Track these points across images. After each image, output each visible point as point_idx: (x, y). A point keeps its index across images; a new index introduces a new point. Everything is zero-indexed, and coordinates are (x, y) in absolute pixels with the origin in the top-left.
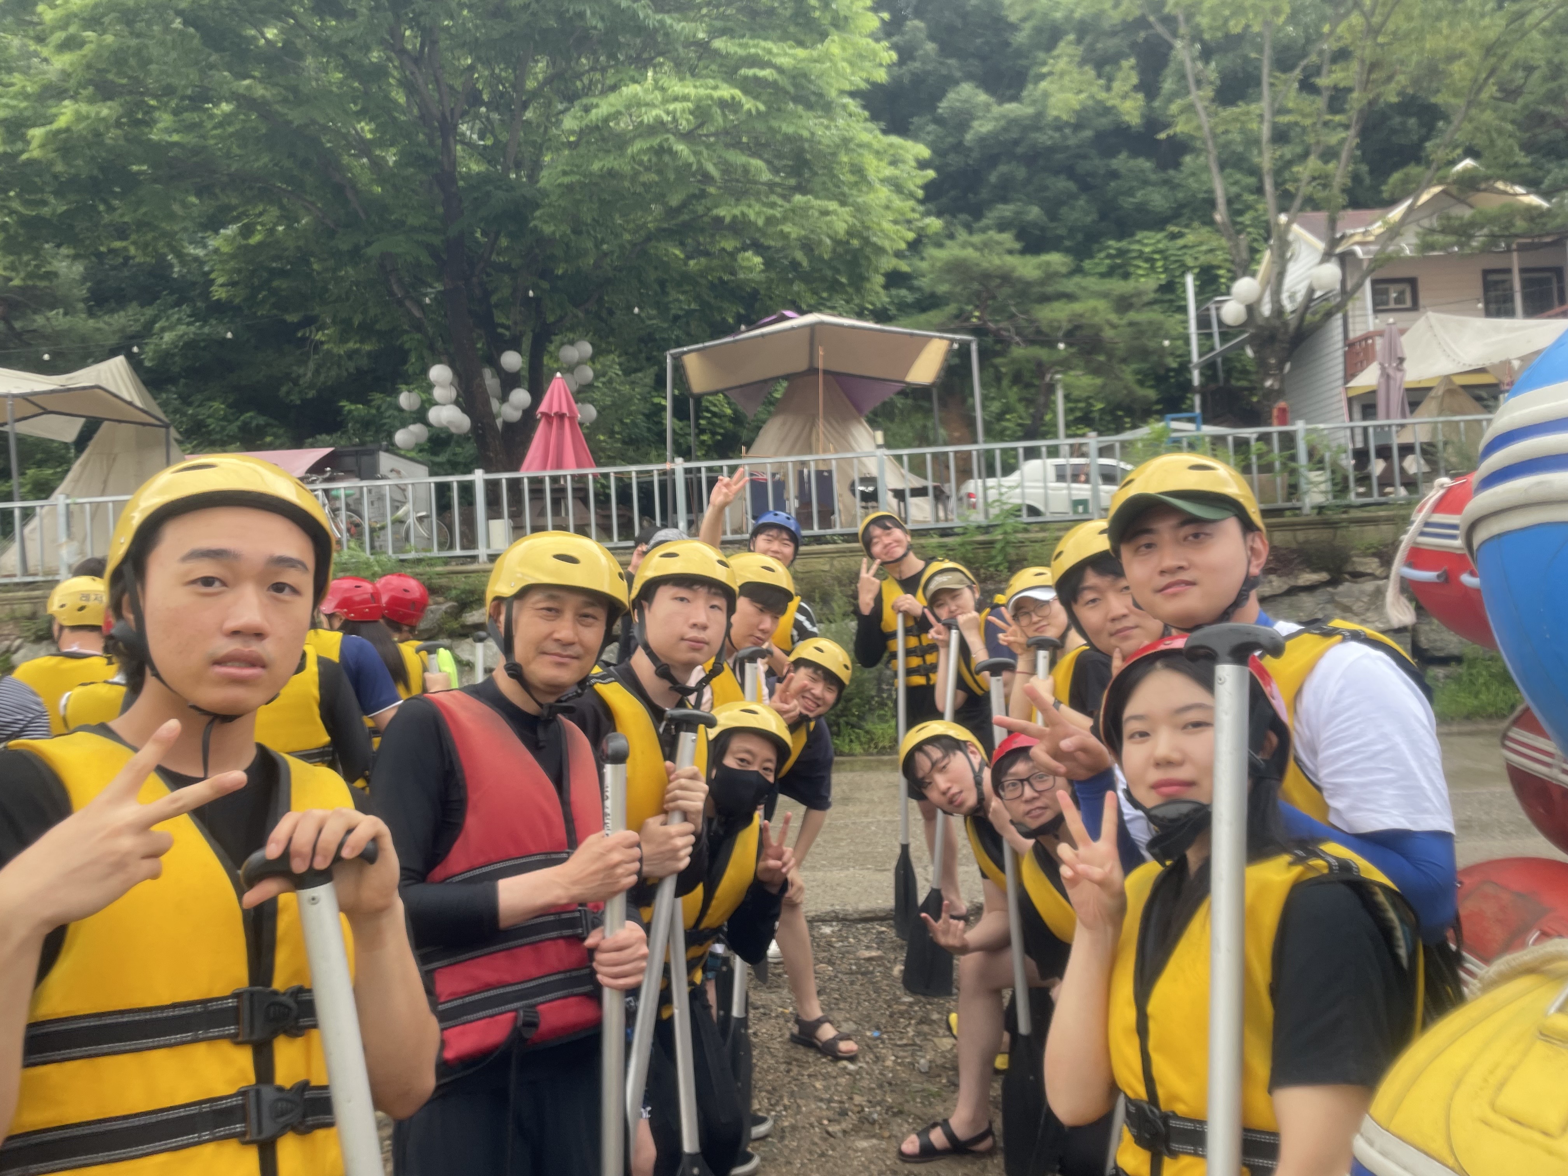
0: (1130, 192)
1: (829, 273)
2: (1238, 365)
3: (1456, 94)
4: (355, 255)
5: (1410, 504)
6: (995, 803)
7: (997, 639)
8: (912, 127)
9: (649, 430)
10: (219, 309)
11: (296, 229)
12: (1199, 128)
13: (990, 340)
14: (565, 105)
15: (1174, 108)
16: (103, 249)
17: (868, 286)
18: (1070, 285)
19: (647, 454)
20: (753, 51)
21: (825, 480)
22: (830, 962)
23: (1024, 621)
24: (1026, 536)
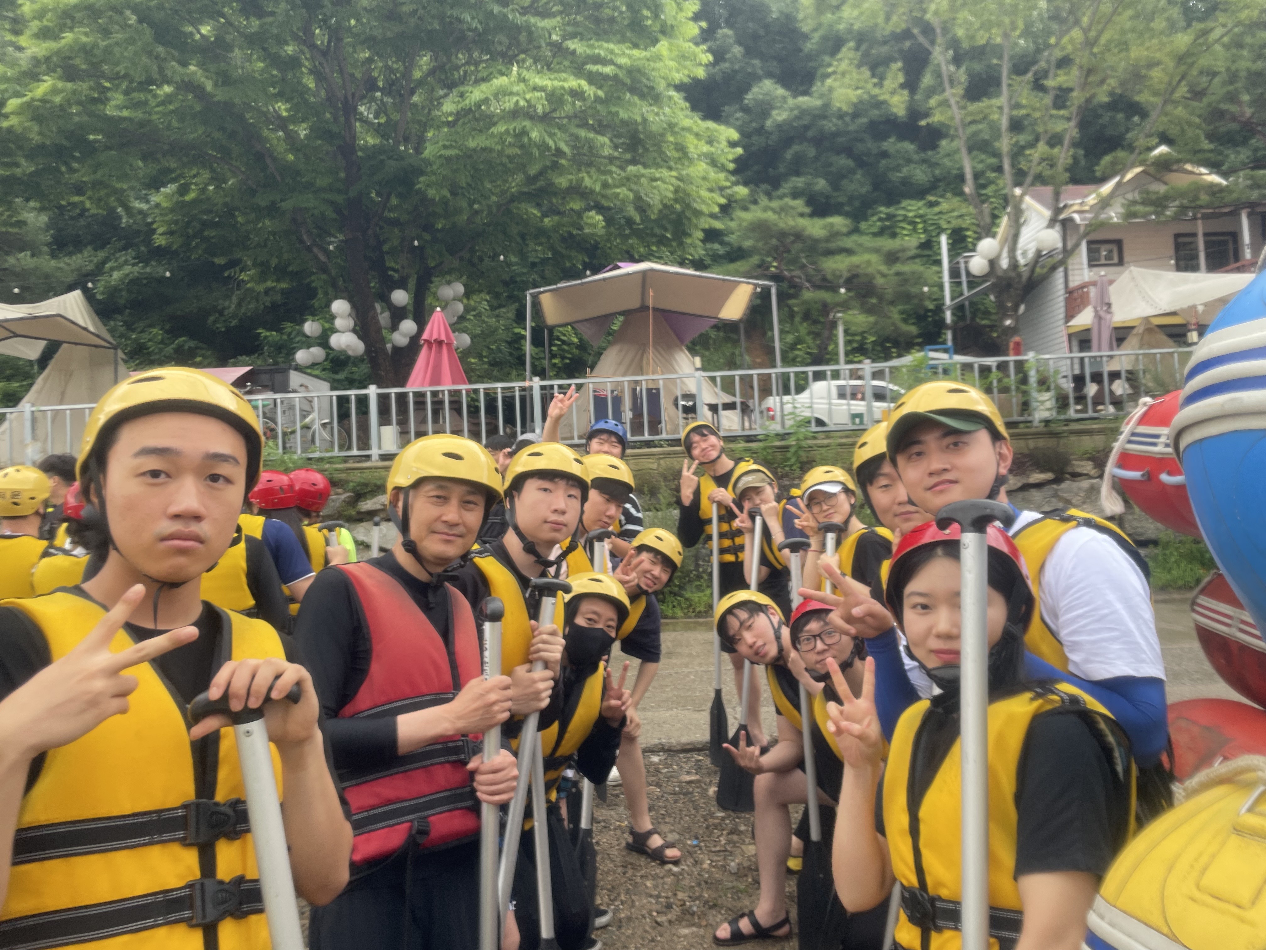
0: (898, 168)
1: (657, 231)
2: (982, 307)
3: (1155, 93)
4: (272, 210)
5: (1118, 419)
6: (793, 654)
7: (793, 523)
8: (723, 114)
9: (511, 354)
10: (159, 253)
11: (224, 189)
12: (952, 118)
13: (785, 285)
14: (445, 91)
15: (932, 102)
16: (63, 203)
17: (689, 241)
18: (848, 242)
19: (509, 374)
20: (597, 51)
21: (654, 396)
22: (658, 785)
23: (816, 509)
24: (814, 442)
